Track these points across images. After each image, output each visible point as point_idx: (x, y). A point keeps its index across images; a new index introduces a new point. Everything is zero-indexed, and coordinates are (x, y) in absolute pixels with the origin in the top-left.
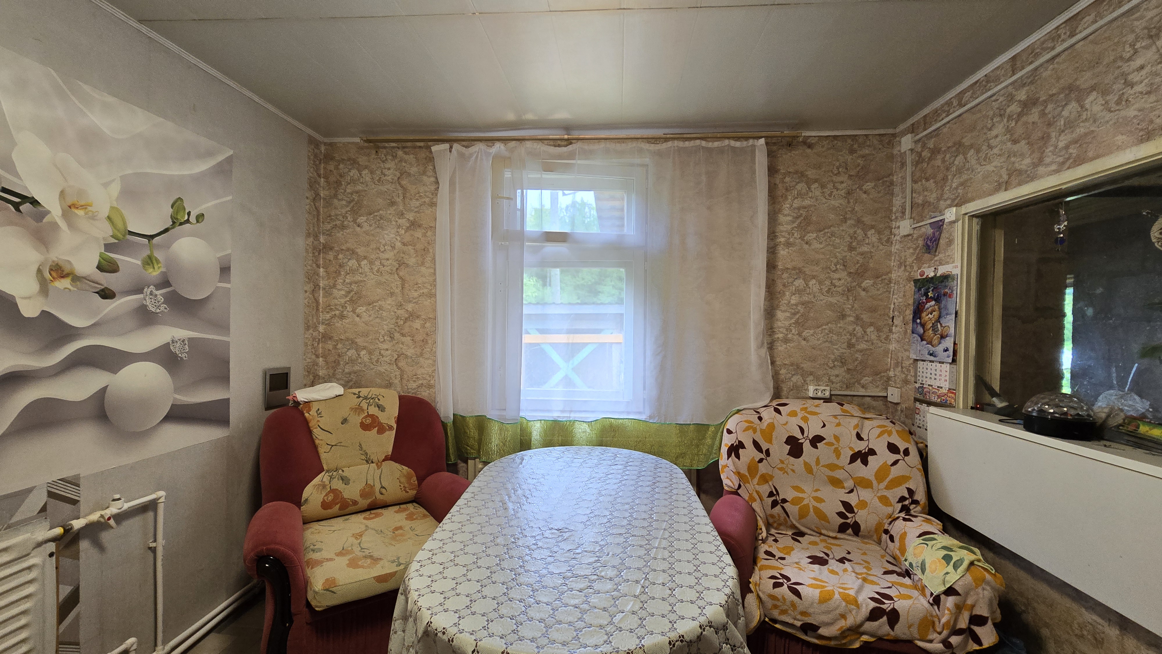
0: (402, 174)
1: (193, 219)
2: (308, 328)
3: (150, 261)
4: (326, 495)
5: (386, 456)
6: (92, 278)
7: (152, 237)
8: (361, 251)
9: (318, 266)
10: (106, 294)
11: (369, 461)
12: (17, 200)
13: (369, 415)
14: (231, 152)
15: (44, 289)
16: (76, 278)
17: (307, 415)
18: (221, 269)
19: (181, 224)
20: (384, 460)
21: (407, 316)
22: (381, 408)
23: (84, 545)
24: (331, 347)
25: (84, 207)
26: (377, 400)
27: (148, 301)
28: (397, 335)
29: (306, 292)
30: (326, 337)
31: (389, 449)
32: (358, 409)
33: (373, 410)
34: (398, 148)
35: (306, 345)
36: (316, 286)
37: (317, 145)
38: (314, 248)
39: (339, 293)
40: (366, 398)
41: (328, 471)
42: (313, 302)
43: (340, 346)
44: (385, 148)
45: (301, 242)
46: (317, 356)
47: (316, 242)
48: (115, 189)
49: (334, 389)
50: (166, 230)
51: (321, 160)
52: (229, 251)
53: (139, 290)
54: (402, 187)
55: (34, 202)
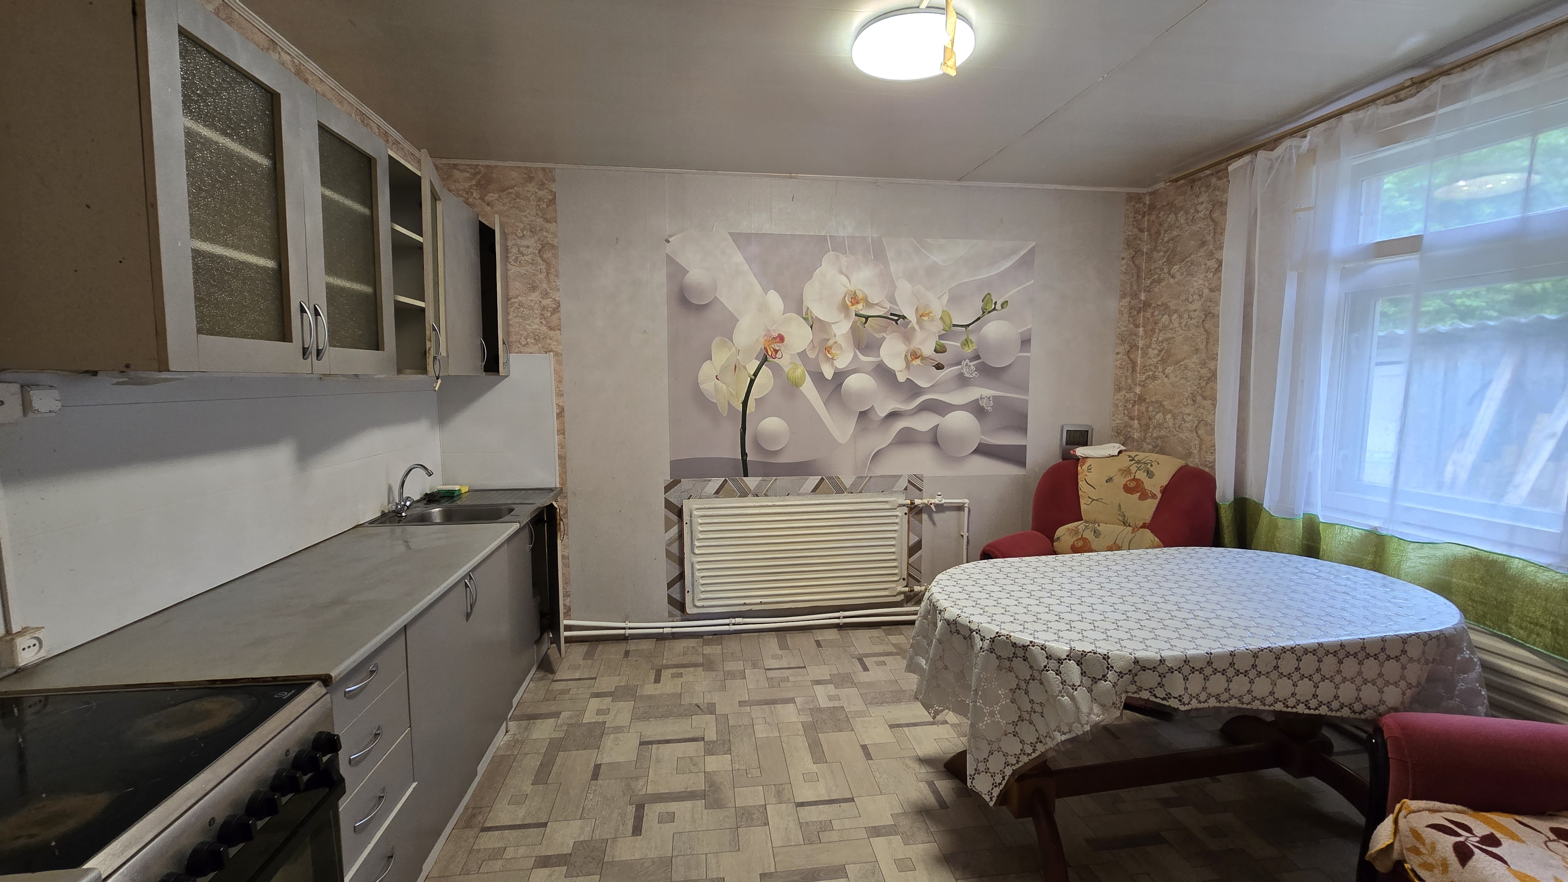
0: (1214, 206)
1: (998, 307)
2: (1119, 389)
3: (966, 342)
4: (1075, 541)
5: (1144, 524)
6: (932, 357)
7: (968, 325)
8: (1172, 305)
9: (1137, 326)
10: (939, 367)
11: (1125, 523)
12: (897, 318)
13: (1134, 479)
14: (1034, 243)
15: (908, 366)
16: (923, 358)
17: (1079, 468)
18: (1022, 342)
19: (989, 312)
20: (1142, 527)
21: (1209, 375)
22: (1150, 475)
23: (925, 516)
24: (1144, 409)
25: (928, 314)
26: (1149, 466)
27: (965, 370)
28: (1199, 398)
29: (1118, 353)
30: (1141, 399)
31: (1148, 517)
32: (1127, 471)
33: (1141, 475)
34: (1212, 174)
35: (1116, 406)
36: (1133, 347)
37: (1140, 198)
38: (1132, 308)
39: (1152, 352)
40: (1139, 462)
41: (1086, 522)
42: (1127, 364)
43: (1151, 409)
44: (1200, 179)
45: (1113, 305)
46: (1132, 419)
47: (1133, 302)
48: (945, 298)
49: (1113, 448)
50: (978, 319)
51: (1145, 213)
52: (1029, 327)
53: (959, 363)
54: (1213, 220)
55: (904, 317)
